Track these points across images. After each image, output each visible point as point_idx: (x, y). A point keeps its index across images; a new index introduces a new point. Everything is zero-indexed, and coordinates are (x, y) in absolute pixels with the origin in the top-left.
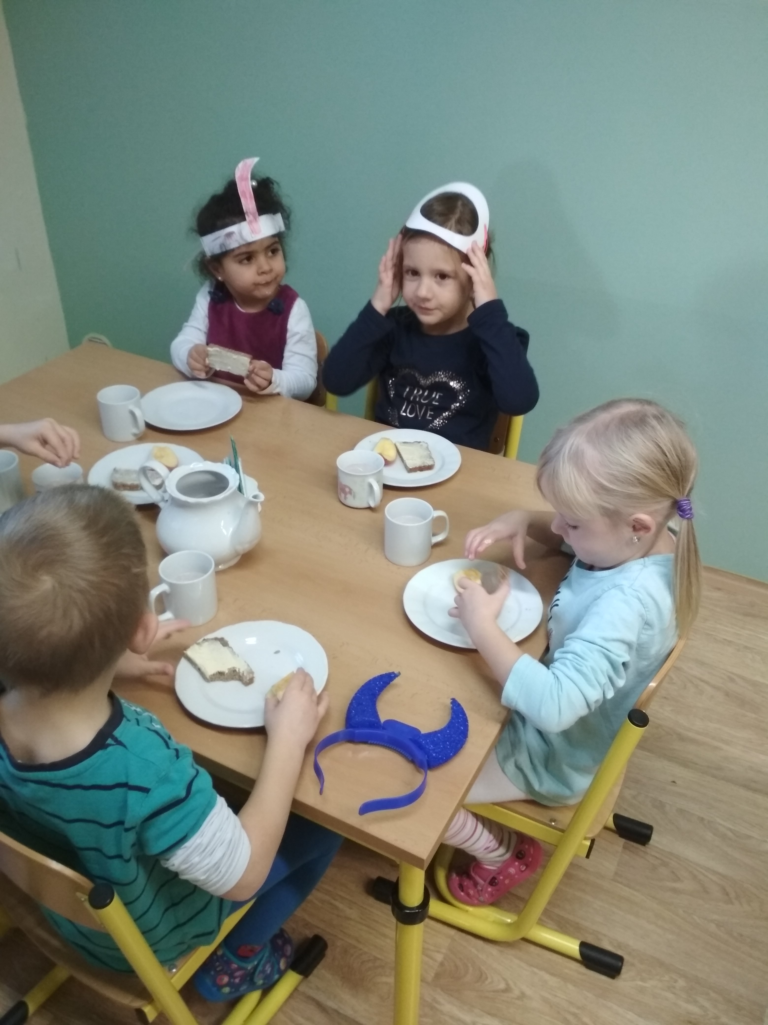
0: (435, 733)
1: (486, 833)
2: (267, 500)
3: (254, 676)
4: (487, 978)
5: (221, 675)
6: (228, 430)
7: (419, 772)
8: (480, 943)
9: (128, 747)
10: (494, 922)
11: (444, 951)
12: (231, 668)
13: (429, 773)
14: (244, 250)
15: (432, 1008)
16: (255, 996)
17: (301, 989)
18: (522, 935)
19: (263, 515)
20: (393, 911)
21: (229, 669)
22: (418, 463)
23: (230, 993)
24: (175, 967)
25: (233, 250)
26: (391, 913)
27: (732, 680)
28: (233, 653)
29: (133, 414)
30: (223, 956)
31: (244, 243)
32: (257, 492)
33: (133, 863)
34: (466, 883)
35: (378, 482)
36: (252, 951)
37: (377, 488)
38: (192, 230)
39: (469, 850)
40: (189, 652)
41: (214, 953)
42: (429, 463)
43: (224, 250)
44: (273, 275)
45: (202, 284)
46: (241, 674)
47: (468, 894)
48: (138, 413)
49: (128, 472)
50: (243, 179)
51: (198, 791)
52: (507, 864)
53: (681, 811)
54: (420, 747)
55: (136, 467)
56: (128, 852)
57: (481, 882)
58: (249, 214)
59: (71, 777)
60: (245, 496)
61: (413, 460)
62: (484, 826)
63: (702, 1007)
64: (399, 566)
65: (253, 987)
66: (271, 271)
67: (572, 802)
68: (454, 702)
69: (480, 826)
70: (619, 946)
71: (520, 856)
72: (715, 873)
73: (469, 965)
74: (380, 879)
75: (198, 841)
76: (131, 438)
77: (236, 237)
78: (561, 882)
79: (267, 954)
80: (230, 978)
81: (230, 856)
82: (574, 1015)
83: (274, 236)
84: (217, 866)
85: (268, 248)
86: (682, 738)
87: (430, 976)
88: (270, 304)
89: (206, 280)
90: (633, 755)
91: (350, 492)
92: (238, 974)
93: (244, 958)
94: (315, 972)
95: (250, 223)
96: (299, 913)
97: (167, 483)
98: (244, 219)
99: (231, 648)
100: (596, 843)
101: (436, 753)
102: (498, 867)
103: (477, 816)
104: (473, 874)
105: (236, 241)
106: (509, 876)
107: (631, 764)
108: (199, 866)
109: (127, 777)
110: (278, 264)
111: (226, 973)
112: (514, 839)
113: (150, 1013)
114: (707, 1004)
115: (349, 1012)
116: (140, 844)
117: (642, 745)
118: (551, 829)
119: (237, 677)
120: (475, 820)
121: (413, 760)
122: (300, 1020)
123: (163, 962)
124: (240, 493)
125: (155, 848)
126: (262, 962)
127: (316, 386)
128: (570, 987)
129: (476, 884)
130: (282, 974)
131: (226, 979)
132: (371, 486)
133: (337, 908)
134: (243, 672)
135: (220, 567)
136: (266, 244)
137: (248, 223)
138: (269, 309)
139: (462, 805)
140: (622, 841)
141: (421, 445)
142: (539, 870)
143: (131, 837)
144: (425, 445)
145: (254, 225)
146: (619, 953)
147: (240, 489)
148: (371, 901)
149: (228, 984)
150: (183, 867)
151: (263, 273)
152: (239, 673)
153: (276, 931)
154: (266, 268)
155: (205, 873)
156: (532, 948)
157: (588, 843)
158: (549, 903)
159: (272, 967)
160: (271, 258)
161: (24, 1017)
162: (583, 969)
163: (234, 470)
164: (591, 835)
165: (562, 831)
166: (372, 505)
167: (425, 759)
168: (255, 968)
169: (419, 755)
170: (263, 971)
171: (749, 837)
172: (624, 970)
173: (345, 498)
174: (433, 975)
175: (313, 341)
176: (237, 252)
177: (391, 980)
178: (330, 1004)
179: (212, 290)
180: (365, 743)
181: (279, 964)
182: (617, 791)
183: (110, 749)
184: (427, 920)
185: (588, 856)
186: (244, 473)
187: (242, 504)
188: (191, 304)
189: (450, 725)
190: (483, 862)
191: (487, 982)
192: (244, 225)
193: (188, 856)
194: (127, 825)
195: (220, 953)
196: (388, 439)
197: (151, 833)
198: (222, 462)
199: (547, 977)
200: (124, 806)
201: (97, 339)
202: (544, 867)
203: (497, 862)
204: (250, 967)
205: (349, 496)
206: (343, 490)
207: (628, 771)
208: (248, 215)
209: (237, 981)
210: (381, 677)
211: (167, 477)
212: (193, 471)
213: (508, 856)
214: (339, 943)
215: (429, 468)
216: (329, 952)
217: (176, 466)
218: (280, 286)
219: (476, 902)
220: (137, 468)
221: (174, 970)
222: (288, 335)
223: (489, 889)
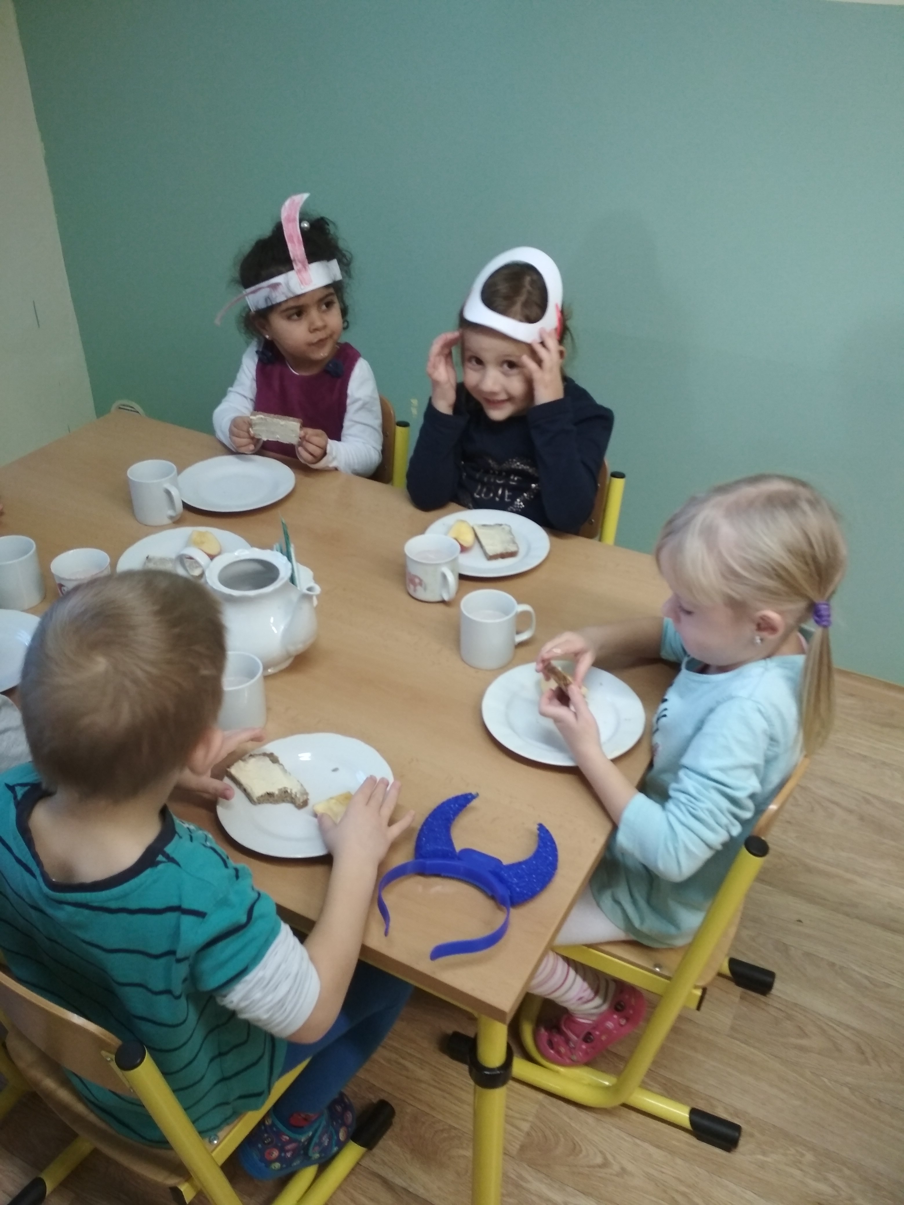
0: (520, 864)
1: (579, 980)
2: (324, 592)
3: (309, 798)
4: (581, 1151)
5: (270, 797)
6: (279, 511)
7: (500, 909)
8: (573, 1109)
9: (181, 863)
10: (589, 1085)
11: (530, 1119)
12: (281, 789)
13: (513, 912)
14: (291, 304)
15: (518, 1186)
16: (310, 1172)
17: (364, 1163)
18: (623, 1100)
19: (318, 610)
20: (470, 1072)
21: (280, 790)
22: (499, 549)
23: (281, 1169)
24: (216, 1137)
25: (280, 304)
26: (467, 1073)
27: (868, 802)
28: (285, 771)
29: (168, 493)
30: (273, 1125)
31: (292, 296)
32: (312, 584)
33: (183, 1000)
34: (557, 1039)
35: (453, 571)
36: (305, 1119)
37: (452, 579)
38: (234, 281)
39: (559, 1001)
40: (233, 771)
41: (262, 1123)
42: (512, 548)
43: (270, 304)
44: (328, 332)
45: (248, 344)
46: (293, 796)
47: (558, 1052)
48: (174, 492)
49: (163, 560)
50: (290, 220)
51: (262, 916)
52: (604, 1018)
53: (808, 955)
54: (501, 880)
55: (172, 554)
56: (178, 988)
57: (574, 1037)
58: (298, 263)
59: (117, 899)
60: (299, 588)
61: (494, 546)
62: (577, 971)
63: (833, 1186)
64: (477, 669)
65: (307, 1161)
66: (325, 327)
67: (680, 942)
68: (541, 827)
69: (572, 973)
70: (737, 1114)
71: (619, 1007)
72: (848, 1027)
73: (561, 1135)
74: (456, 1035)
75: (260, 974)
76: (167, 521)
77: (282, 289)
78: (668, 1038)
79: (324, 1123)
80: (280, 1152)
81: (296, 992)
82: (684, 1194)
83: (327, 287)
84: (281, 1003)
85: (320, 301)
86: (809, 870)
87: (514, 1149)
88: (327, 365)
89: (252, 339)
90: (751, 889)
91: (421, 583)
92: (289, 1147)
93: (297, 1128)
94: (381, 1143)
95: (299, 271)
96: (362, 1074)
97: (207, 574)
98: (292, 268)
99: (282, 765)
100: (708, 992)
101: (519, 887)
102: (593, 1021)
103: (569, 961)
104: (565, 1030)
105: (283, 293)
106: (607, 1031)
107: (749, 899)
108: (261, 1004)
109: (180, 899)
110: (334, 318)
111: (276, 1147)
112: (612, 987)
113: (187, 1192)
114: (839, 1183)
115: (421, 1192)
116: (193, 978)
117: (761, 878)
118: (655, 976)
119: (288, 799)
120: (566, 965)
121: (493, 896)
122: (363, 1199)
123: (202, 1133)
124: (292, 584)
125: (211, 982)
126: (319, 1133)
127: (381, 459)
128: (679, 1161)
129: (567, 1040)
130: (342, 1146)
131: (276, 1154)
132: (444, 577)
133: (406, 1069)
134: (296, 793)
135: (269, 671)
136: (320, 295)
137: (297, 273)
138: (326, 371)
139: (551, 947)
140: (739, 990)
141: (503, 529)
142: (641, 1023)
143: (182, 970)
144: (507, 528)
145: (304, 275)
146: (736, 1121)
147: (292, 580)
148: (446, 1059)
149: (279, 1159)
150: (243, 1004)
151: (316, 330)
152: (291, 794)
153: (335, 1096)
154: (319, 324)
155: (268, 1011)
156: (634, 1115)
157: (699, 993)
158: (655, 1063)
159: (330, 1138)
160: (324, 312)
161: (42, 1196)
162: (693, 1141)
163: (285, 558)
164: (702, 983)
165: (668, 978)
166: (446, 598)
167: (507, 894)
168: (310, 1139)
169: (501, 889)
170: (320, 1144)
171: (888, 986)
172: (742, 1142)
173: (415, 590)
174: (518, 1147)
175: (377, 408)
176: (284, 307)
177: (469, 1153)
178: (398, 1181)
179: (261, 350)
180: (438, 875)
181: (337, 1133)
182: (732, 931)
183: (160, 867)
184: (511, 1082)
185: (699, 1008)
186: (298, 561)
187: (294, 596)
188: (236, 366)
189: (537, 855)
190: (575, 1014)
191: (581, 1156)
192: (291, 274)
193: (250, 991)
194: (180, 954)
195: (268, 1122)
196: (463, 521)
197: (207, 964)
198: (271, 548)
199: (652, 1150)
200: (176, 933)
201: (127, 406)
202: (648, 1020)
203: (592, 1015)
204: (303, 1139)
205: (419, 588)
206: (412, 581)
207: (745, 908)
208: (296, 264)
209: (289, 1155)
210: (456, 799)
211: (208, 566)
212: (238, 559)
213: (605, 1007)
214: (409, 1110)
215: (512, 554)
216: (396, 1120)
217: (219, 554)
218: (338, 344)
219: (568, 1061)
220: (173, 556)
221: (215, 1142)
222: (348, 401)
223: (584, 1047)
